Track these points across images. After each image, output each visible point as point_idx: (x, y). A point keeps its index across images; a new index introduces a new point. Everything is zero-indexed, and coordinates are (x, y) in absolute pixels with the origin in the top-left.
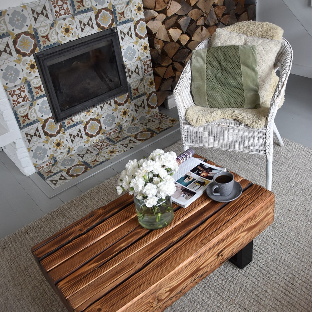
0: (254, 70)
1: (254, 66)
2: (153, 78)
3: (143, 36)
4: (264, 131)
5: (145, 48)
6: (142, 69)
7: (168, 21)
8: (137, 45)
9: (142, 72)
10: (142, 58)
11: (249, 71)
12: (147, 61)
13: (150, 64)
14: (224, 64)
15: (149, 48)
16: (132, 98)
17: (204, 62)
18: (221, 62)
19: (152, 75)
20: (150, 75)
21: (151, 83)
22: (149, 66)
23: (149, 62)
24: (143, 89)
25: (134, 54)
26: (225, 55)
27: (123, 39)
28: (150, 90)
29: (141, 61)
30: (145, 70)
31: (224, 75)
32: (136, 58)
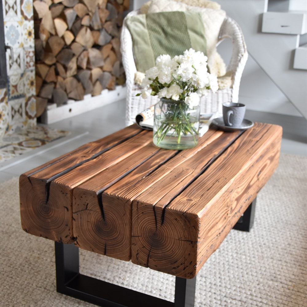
0: (202, 36)
1: (203, 32)
2: (34, 77)
3: (29, 17)
4: (230, 92)
5: (30, 34)
6: (24, 60)
7: (54, 9)
8: (21, 26)
9: (24, 64)
10: (25, 46)
11: (198, 38)
12: (29, 52)
13: (33, 57)
14: (169, 30)
15: (33, 36)
16: (10, 97)
17: (145, 28)
18: (165, 28)
19: (34, 73)
20: (32, 71)
21: (32, 83)
22: (31, 59)
23: (32, 54)
24: (22, 88)
25: (17, 37)
26: (169, 21)
27: (7, 12)
28: (29, 93)
29: (24, 49)
30: (27, 63)
31: (169, 41)
32: (18, 43)
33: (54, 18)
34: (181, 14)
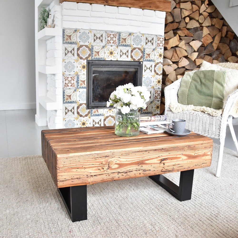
0: (222, 85)
1: (223, 83)
2: (159, 104)
3: (159, 74)
4: (220, 119)
5: (159, 82)
6: (153, 95)
7: (178, 70)
8: (153, 78)
9: (153, 97)
10: (155, 87)
11: (219, 86)
12: (158, 91)
13: (160, 93)
14: (203, 81)
15: (161, 83)
16: (142, 112)
17: (191, 78)
18: (202, 79)
19: (160, 102)
20: (158, 101)
21: (158, 107)
22: (159, 94)
23: (159, 92)
24: (151, 109)
25: (150, 83)
26: (205, 75)
27: (145, 70)
28: (155, 112)
29: (154, 89)
30: (155, 96)
31: (202, 87)
32: (151, 86)
33: (177, 75)
34: (213, 72)
